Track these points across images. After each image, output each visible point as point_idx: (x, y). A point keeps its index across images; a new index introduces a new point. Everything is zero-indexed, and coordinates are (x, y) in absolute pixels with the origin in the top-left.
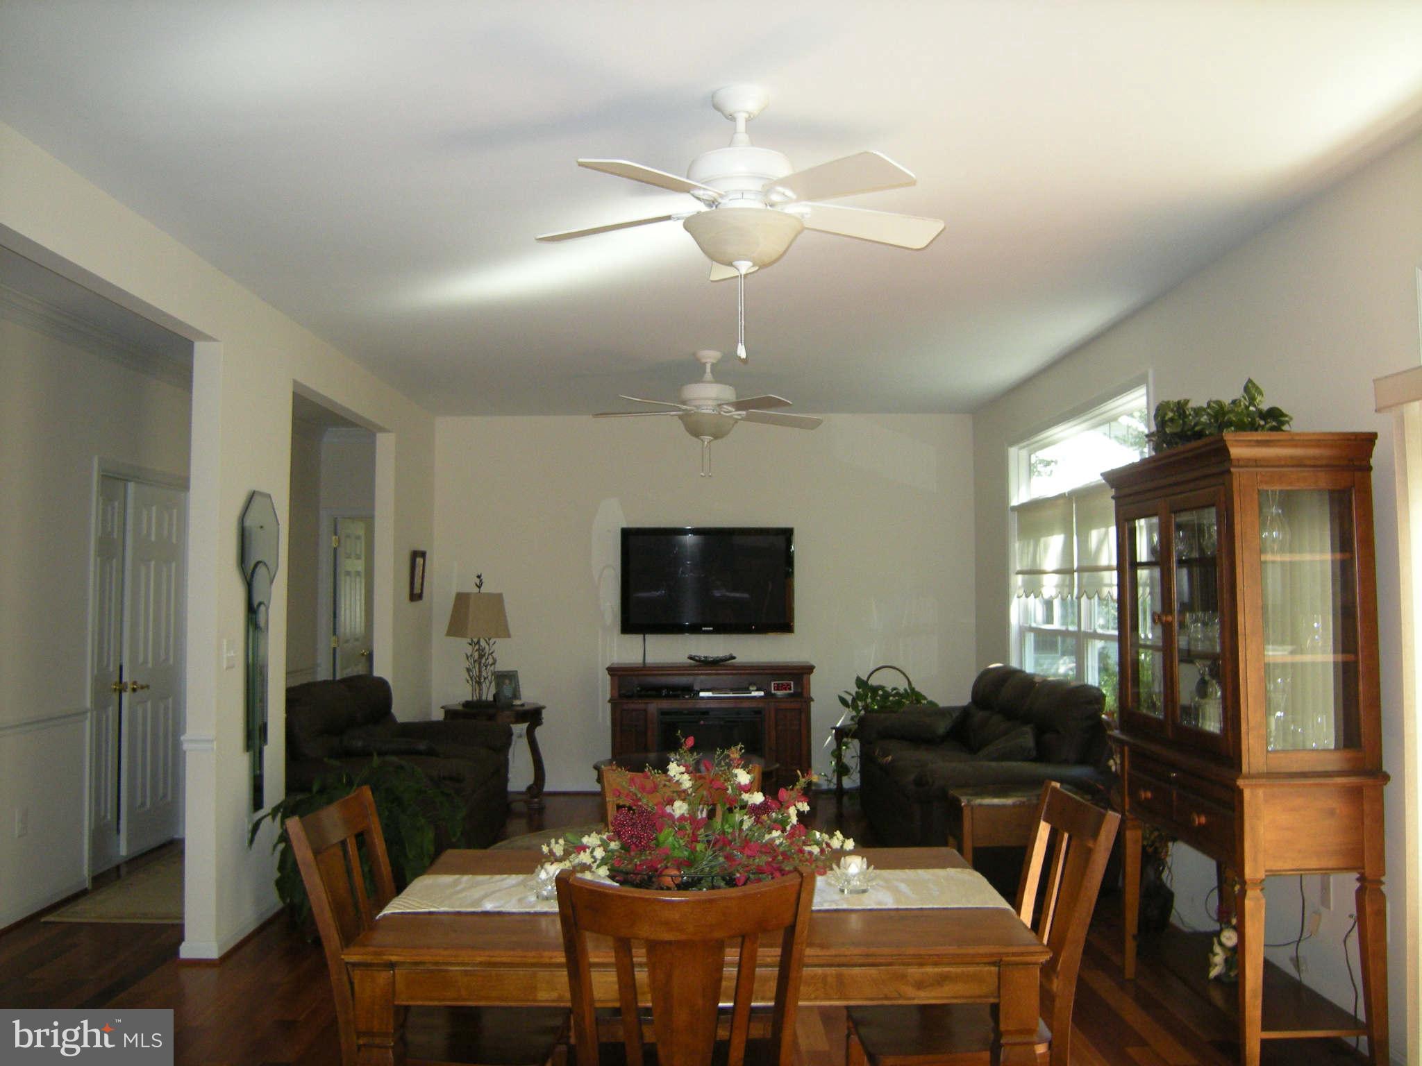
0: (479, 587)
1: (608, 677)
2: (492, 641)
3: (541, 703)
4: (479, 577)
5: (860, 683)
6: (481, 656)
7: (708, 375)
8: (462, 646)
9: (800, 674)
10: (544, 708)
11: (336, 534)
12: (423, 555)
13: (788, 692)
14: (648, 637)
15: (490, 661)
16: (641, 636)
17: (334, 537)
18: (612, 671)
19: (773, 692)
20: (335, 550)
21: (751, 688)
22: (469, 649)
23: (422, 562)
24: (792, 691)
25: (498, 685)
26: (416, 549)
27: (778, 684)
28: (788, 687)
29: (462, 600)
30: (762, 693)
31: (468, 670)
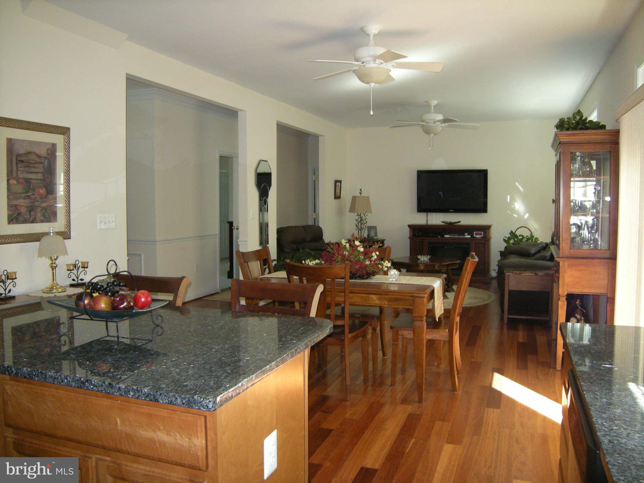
0: (361, 194)
1: (409, 229)
2: (366, 215)
3: (385, 239)
4: (361, 190)
5: (512, 233)
6: (361, 220)
7: (433, 110)
8: (354, 216)
9: (486, 229)
10: (385, 240)
11: (314, 175)
12: (340, 182)
13: (481, 236)
14: (429, 214)
15: (365, 222)
16: (425, 214)
17: (314, 176)
18: (410, 226)
19: (474, 236)
20: (315, 180)
21: (465, 234)
22: (357, 217)
23: (339, 185)
24: (482, 236)
25: (368, 231)
26: (336, 179)
27: (477, 233)
28: (481, 234)
29: (354, 198)
30: (470, 236)
31: (357, 226)
